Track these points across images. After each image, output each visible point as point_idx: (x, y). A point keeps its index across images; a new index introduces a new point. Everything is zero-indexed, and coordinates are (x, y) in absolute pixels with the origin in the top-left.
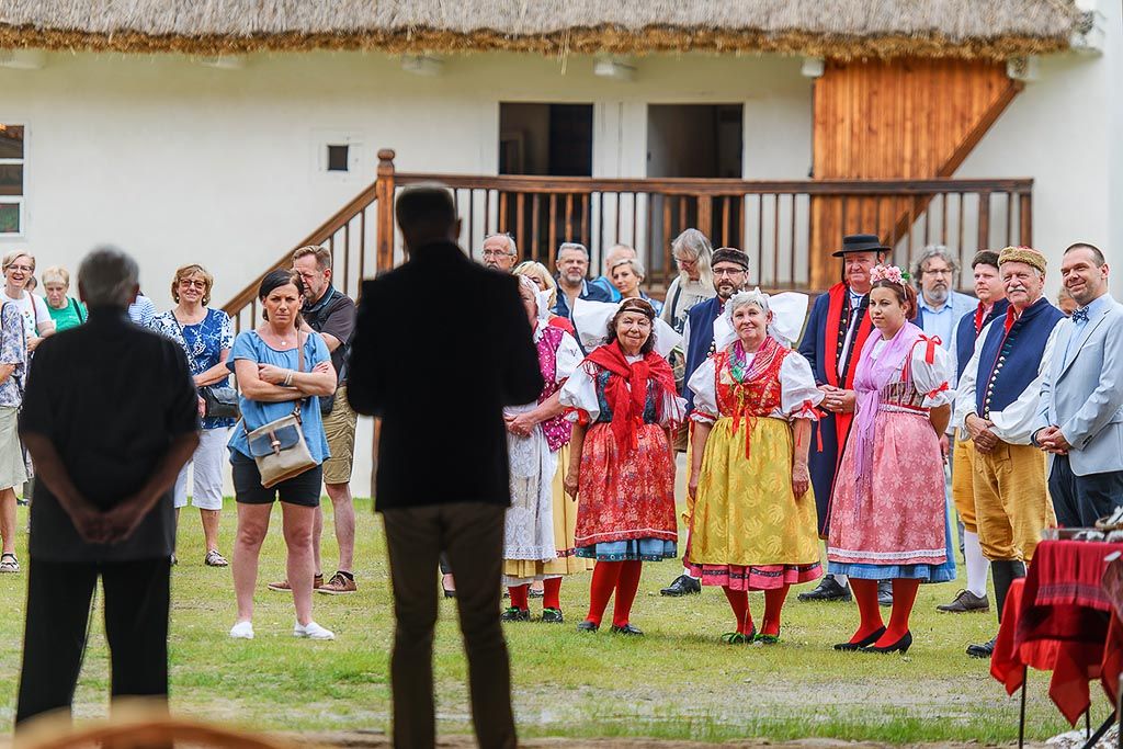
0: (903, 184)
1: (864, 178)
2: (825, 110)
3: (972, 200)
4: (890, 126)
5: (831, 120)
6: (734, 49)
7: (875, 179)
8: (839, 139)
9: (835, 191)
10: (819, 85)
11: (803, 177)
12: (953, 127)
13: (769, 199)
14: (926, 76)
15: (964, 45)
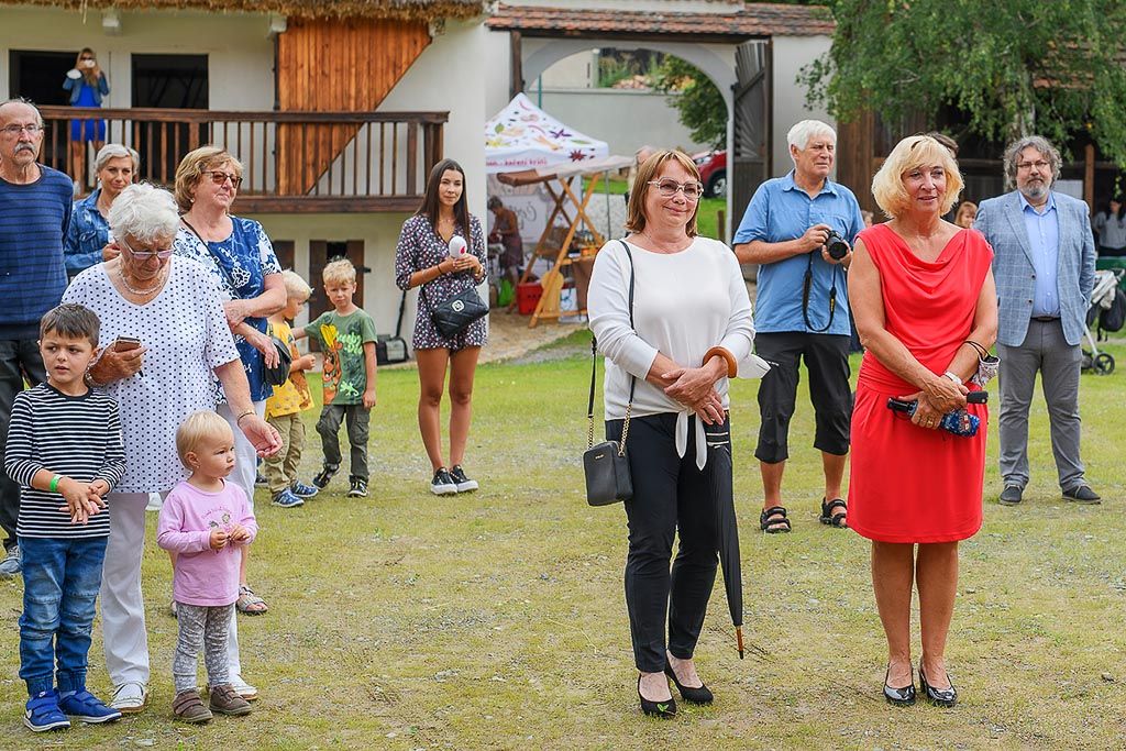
0: (351, 115)
1: (320, 110)
2: (289, 58)
3: (403, 127)
4: (340, 71)
5: (293, 64)
6: (222, 8)
7: (328, 111)
8: (299, 80)
9: (299, 119)
10: (282, 37)
11: (270, 108)
12: (387, 73)
13: (245, 126)
14: (367, 34)
15: (405, 9)
